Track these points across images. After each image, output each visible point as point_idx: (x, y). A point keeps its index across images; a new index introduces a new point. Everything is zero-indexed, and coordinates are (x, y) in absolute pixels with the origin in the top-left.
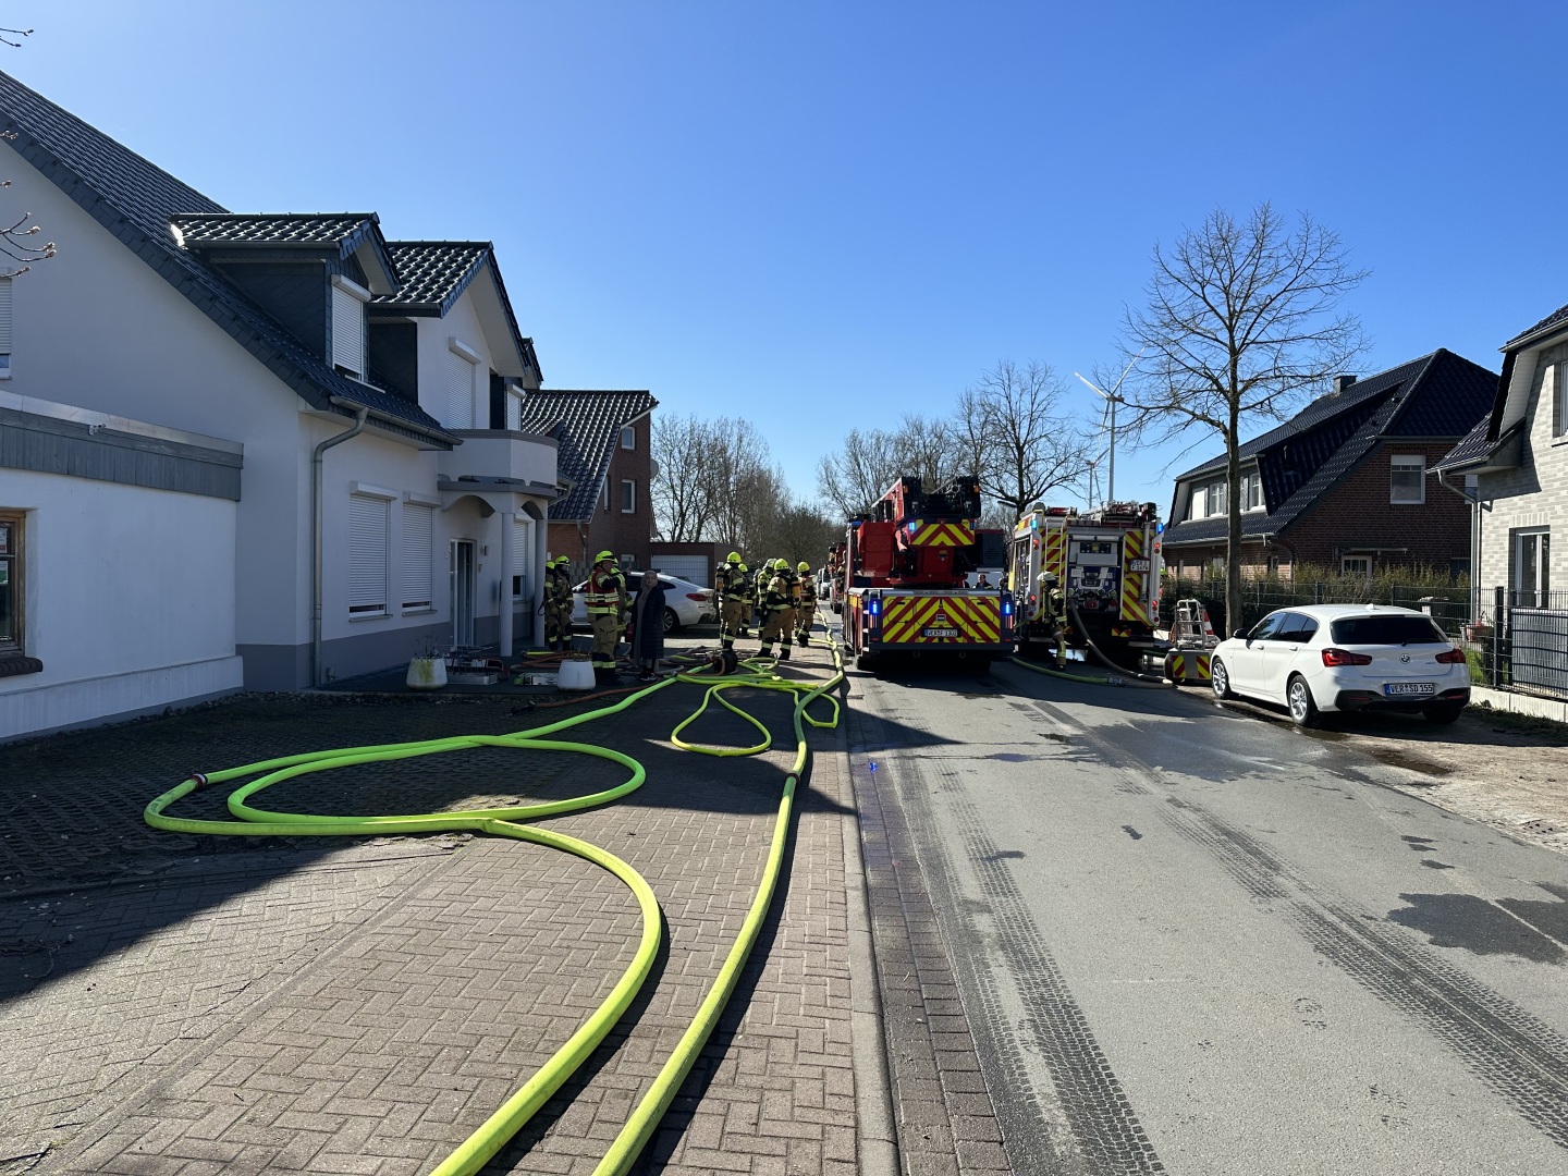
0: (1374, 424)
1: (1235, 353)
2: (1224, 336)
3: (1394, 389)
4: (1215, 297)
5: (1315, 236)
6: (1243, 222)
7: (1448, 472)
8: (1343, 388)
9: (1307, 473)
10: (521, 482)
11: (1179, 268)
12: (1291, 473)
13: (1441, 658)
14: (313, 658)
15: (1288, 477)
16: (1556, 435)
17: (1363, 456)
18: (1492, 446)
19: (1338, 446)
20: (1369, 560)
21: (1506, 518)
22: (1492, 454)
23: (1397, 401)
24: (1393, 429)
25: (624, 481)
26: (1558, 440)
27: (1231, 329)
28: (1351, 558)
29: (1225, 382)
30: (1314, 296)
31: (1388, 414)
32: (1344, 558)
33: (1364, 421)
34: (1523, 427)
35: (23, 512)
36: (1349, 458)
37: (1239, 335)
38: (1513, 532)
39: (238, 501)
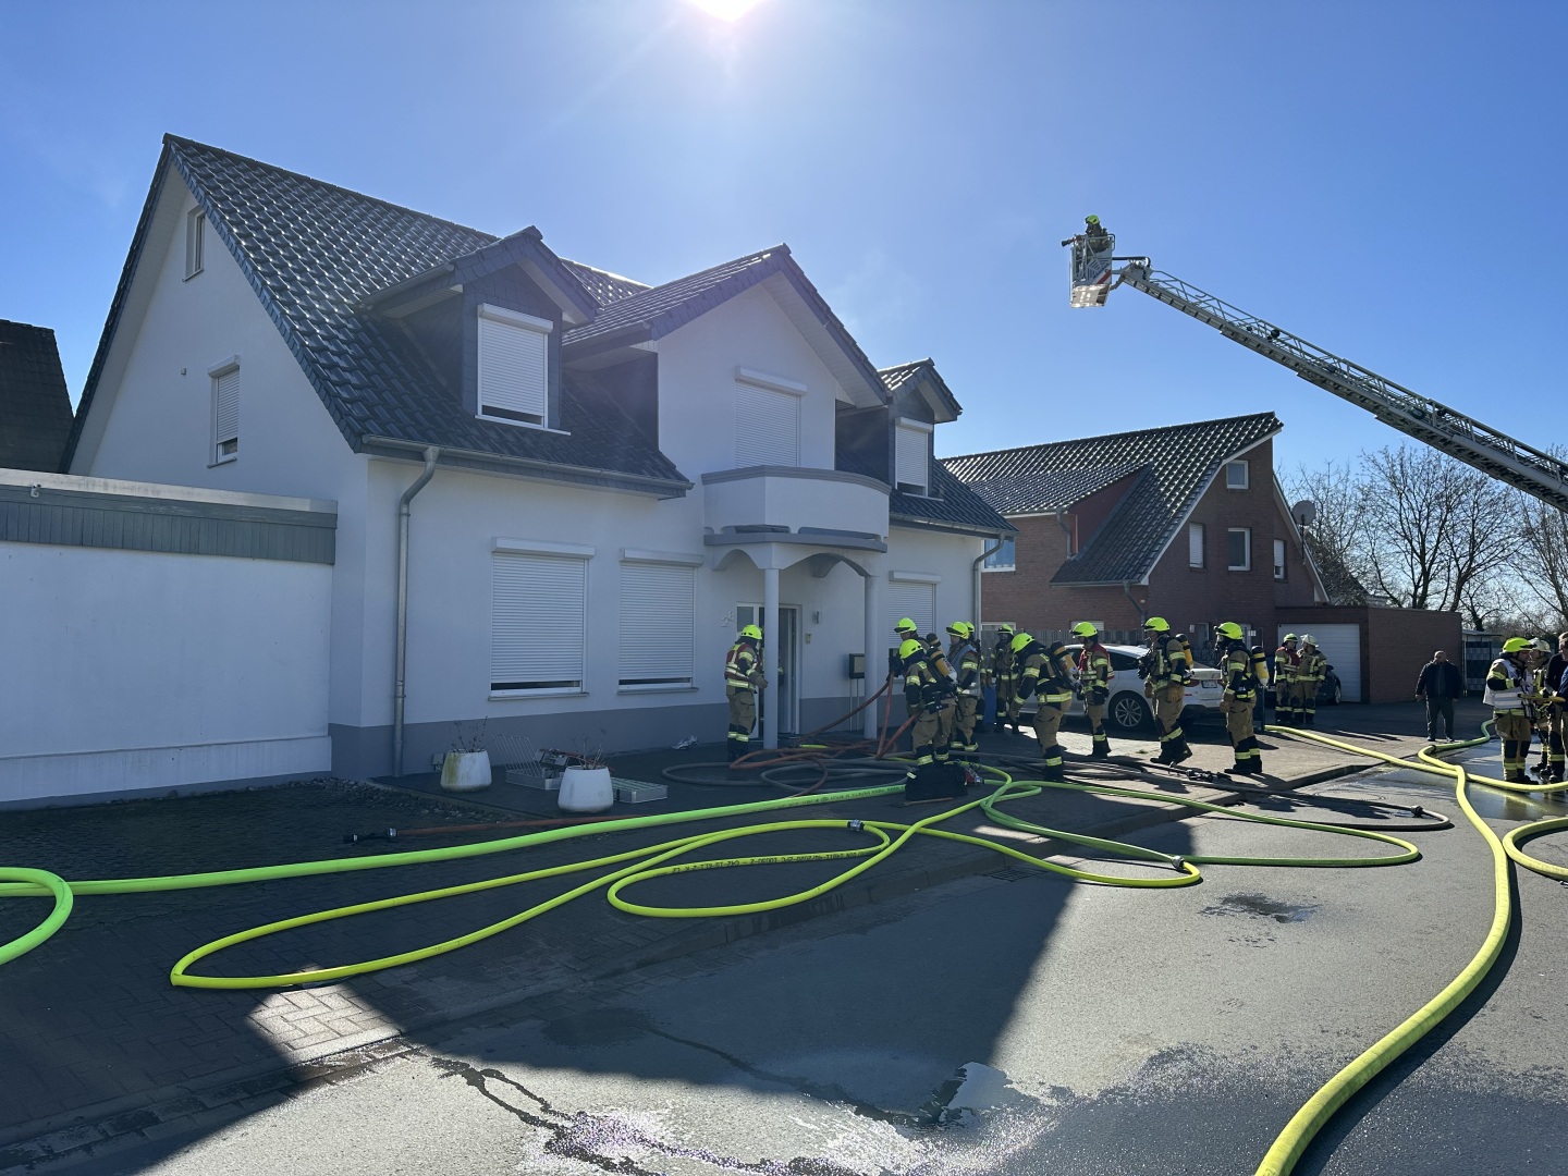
10: (785, 530)
25: (1231, 530)
39: (332, 564)
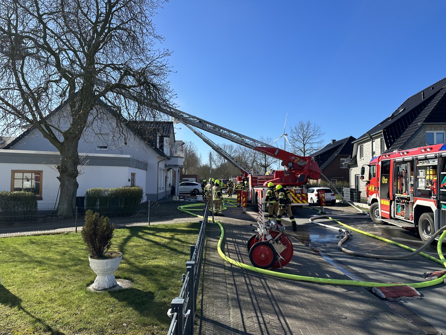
0: (337, 152)
1: (304, 145)
2: (302, 142)
3: (342, 144)
4: (300, 135)
5: (316, 127)
6: (305, 123)
7: (345, 164)
8: (333, 142)
9: (324, 161)
10: (179, 165)
11: (295, 131)
12: (321, 161)
13: (332, 195)
14: (157, 196)
15: (320, 162)
16: (360, 158)
17: (334, 159)
18: (351, 159)
19: (330, 156)
20: (336, 180)
21: (354, 172)
22: (351, 161)
23: (342, 147)
24: (340, 153)
26: (360, 159)
27: (303, 141)
28: (333, 179)
29: (303, 150)
30: (317, 136)
31: (340, 150)
32: (332, 179)
33: (336, 151)
34: (356, 156)
35: (135, 174)
36: (332, 159)
37: (305, 141)
38: (355, 175)
39: (147, 170)
